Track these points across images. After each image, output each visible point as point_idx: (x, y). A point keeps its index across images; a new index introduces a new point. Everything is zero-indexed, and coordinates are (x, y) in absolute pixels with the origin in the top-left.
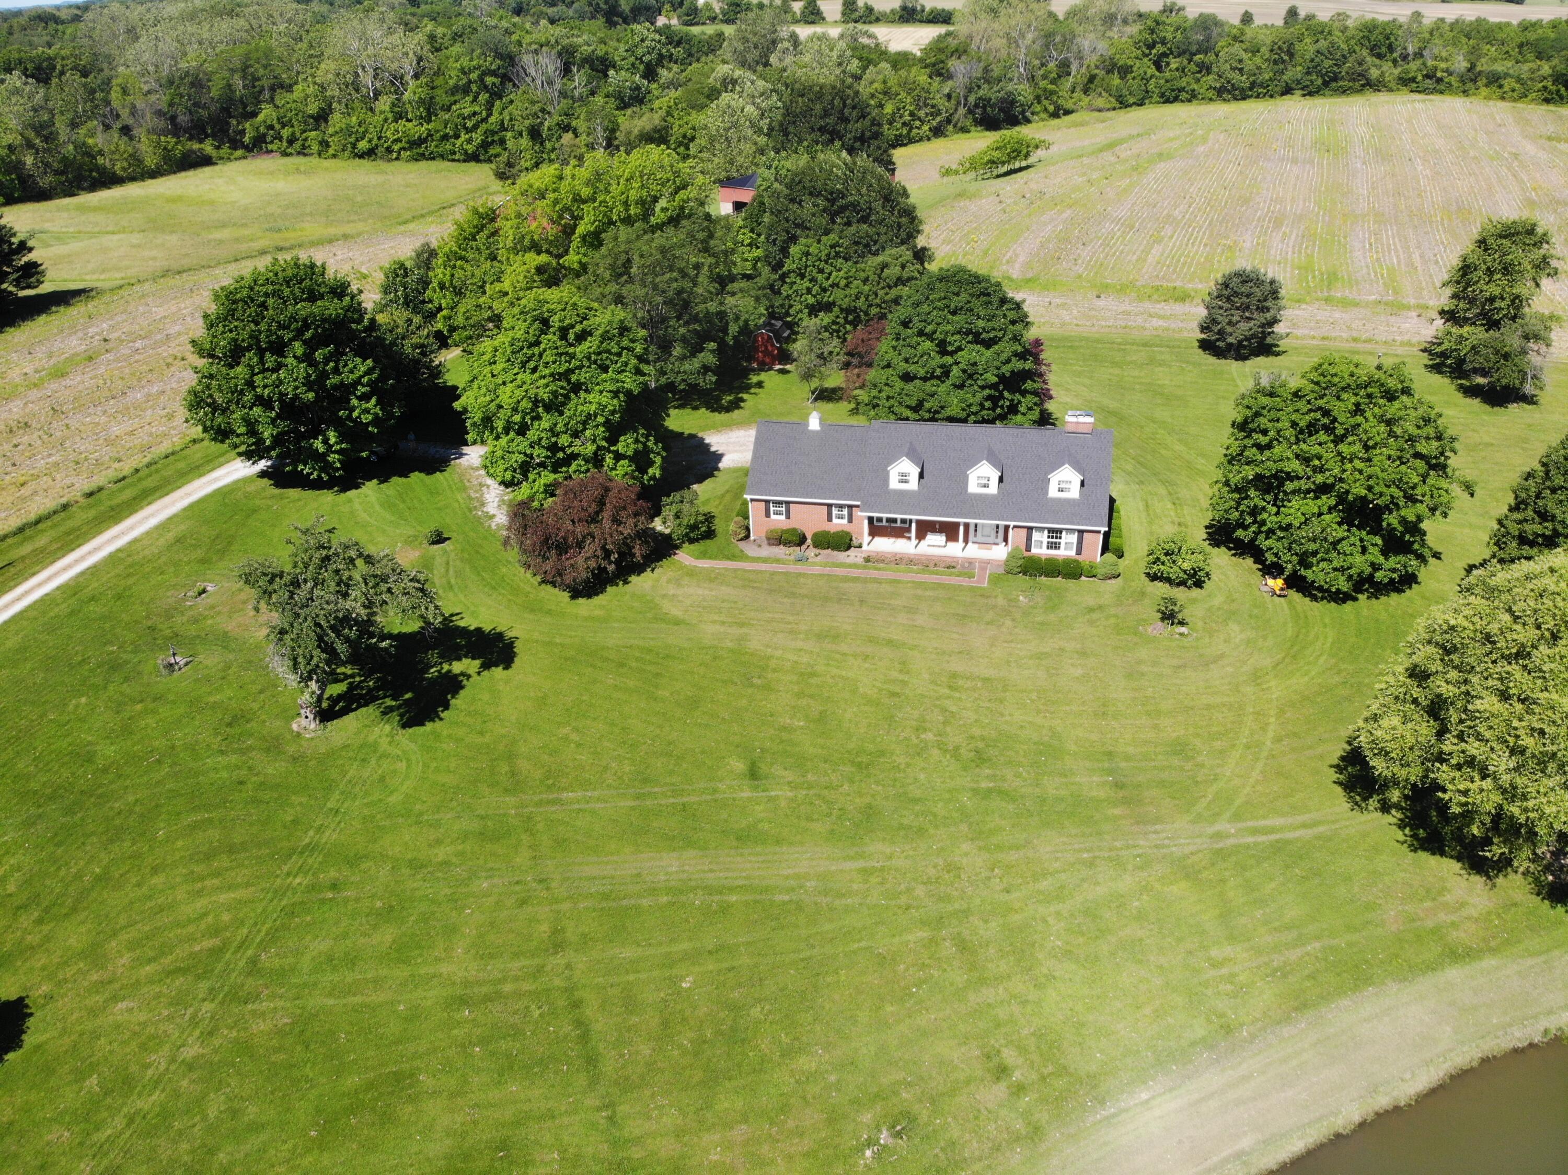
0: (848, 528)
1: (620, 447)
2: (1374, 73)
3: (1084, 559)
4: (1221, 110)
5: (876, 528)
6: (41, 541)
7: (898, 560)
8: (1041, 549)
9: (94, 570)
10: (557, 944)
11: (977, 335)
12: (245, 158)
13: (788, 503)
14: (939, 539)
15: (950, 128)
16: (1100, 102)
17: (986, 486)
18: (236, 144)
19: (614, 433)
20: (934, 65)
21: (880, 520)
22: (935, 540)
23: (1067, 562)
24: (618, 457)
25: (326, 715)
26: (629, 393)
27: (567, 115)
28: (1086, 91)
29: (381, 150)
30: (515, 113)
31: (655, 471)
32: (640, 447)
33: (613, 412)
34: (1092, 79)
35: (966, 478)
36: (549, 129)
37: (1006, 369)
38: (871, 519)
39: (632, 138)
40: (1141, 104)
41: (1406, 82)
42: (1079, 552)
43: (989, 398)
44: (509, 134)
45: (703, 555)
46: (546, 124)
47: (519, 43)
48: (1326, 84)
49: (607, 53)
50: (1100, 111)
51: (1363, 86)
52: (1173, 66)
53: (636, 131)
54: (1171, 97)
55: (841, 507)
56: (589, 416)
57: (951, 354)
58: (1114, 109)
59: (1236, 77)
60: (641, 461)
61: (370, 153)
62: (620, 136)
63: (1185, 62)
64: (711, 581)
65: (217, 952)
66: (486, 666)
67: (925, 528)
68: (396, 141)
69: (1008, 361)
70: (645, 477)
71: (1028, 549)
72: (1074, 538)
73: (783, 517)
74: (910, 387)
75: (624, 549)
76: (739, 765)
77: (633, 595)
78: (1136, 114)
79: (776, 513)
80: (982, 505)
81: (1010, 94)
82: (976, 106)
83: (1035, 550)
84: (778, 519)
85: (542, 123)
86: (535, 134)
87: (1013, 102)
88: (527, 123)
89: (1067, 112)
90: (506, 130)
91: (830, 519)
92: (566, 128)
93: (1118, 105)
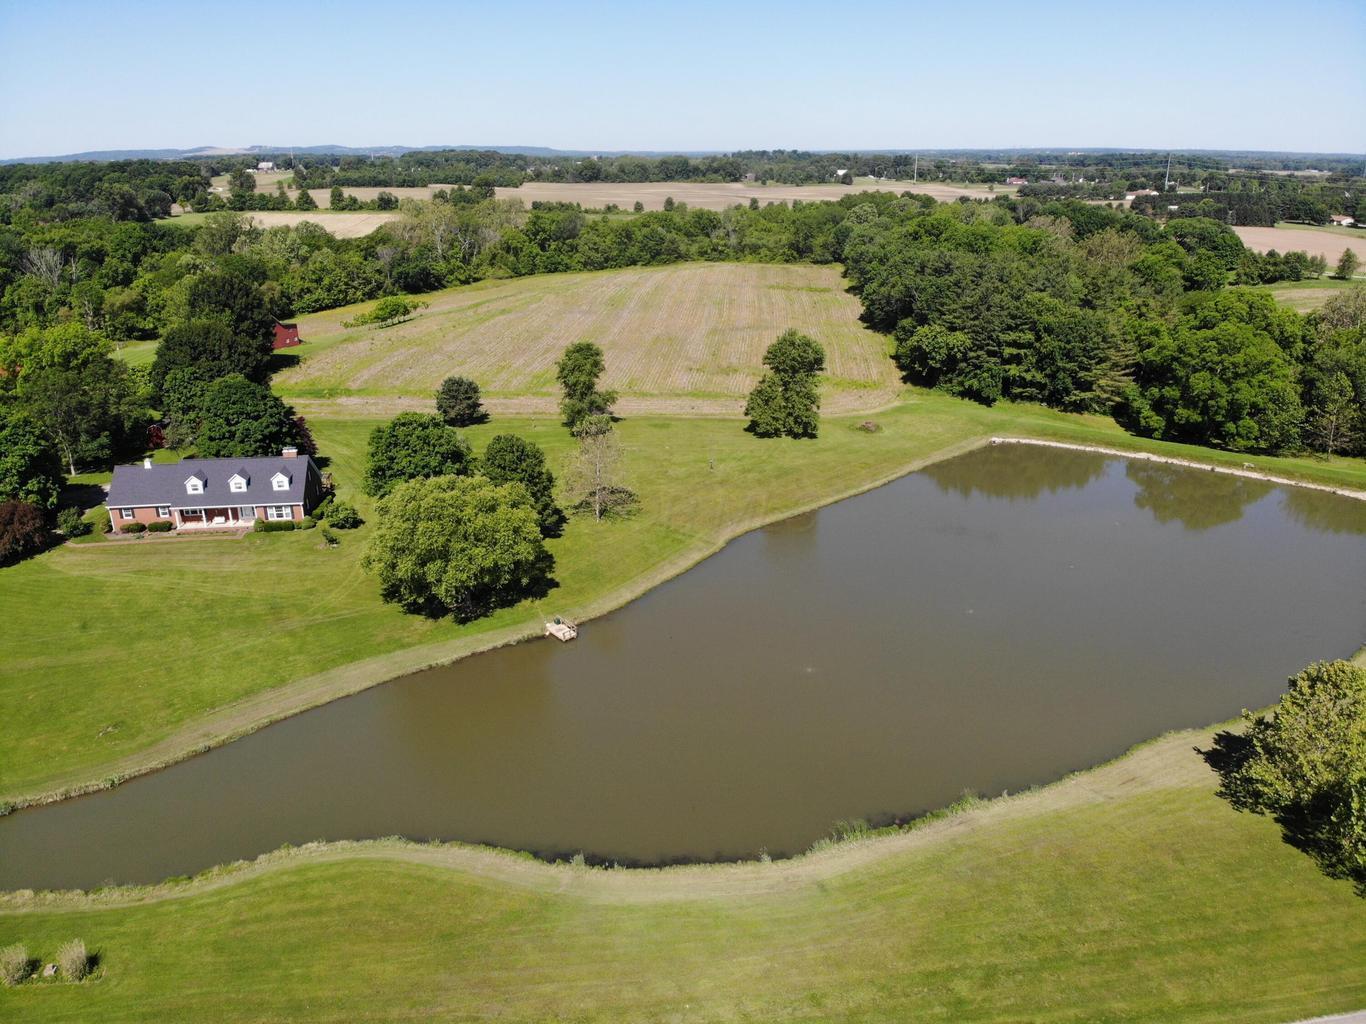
0: (170, 519)
1: (29, 486)
2: (683, 248)
3: (296, 520)
4: (585, 277)
5: (186, 517)
7: (197, 532)
8: (273, 518)
11: (248, 414)
13: (132, 509)
14: (221, 519)
15: (381, 292)
16: (501, 273)
17: (240, 488)
19: (24, 478)
20: (366, 249)
21: (187, 512)
22: (219, 521)
23: (286, 522)
24: (29, 492)
26: (31, 456)
27: (64, 294)
28: (492, 265)
30: (22, 294)
31: (53, 499)
32: (42, 485)
33: (21, 466)
34: (494, 256)
35: (228, 484)
36: (50, 304)
37: (266, 432)
38: (181, 511)
39: (115, 308)
40: (531, 273)
41: (702, 254)
42: (293, 518)
43: (260, 447)
44: (19, 310)
45: (82, 542)
46: (47, 301)
47: (28, 241)
48: (653, 257)
49: (102, 246)
50: (500, 279)
51: (676, 258)
52: (553, 247)
53: (118, 304)
54: (553, 268)
55: (164, 507)
56: (7, 470)
57: (234, 425)
58: (511, 277)
59: (593, 254)
60: (44, 494)
62: (106, 307)
63: (561, 244)
64: (83, 552)
67: (211, 515)
69: (268, 427)
70: (48, 503)
71: (267, 518)
72: (289, 510)
73: (131, 518)
74: (213, 443)
75: (28, 538)
76: (77, 625)
77: (36, 563)
78: (527, 281)
79: (127, 515)
80: (240, 497)
81: (424, 269)
82: (400, 278)
83: (270, 519)
84: (128, 519)
85: (43, 301)
86: (39, 308)
87: (429, 274)
88: (31, 301)
89: (476, 280)
90: (17, 306)
91: (158, 515)
92: (63, 304)
93: (513, 274)
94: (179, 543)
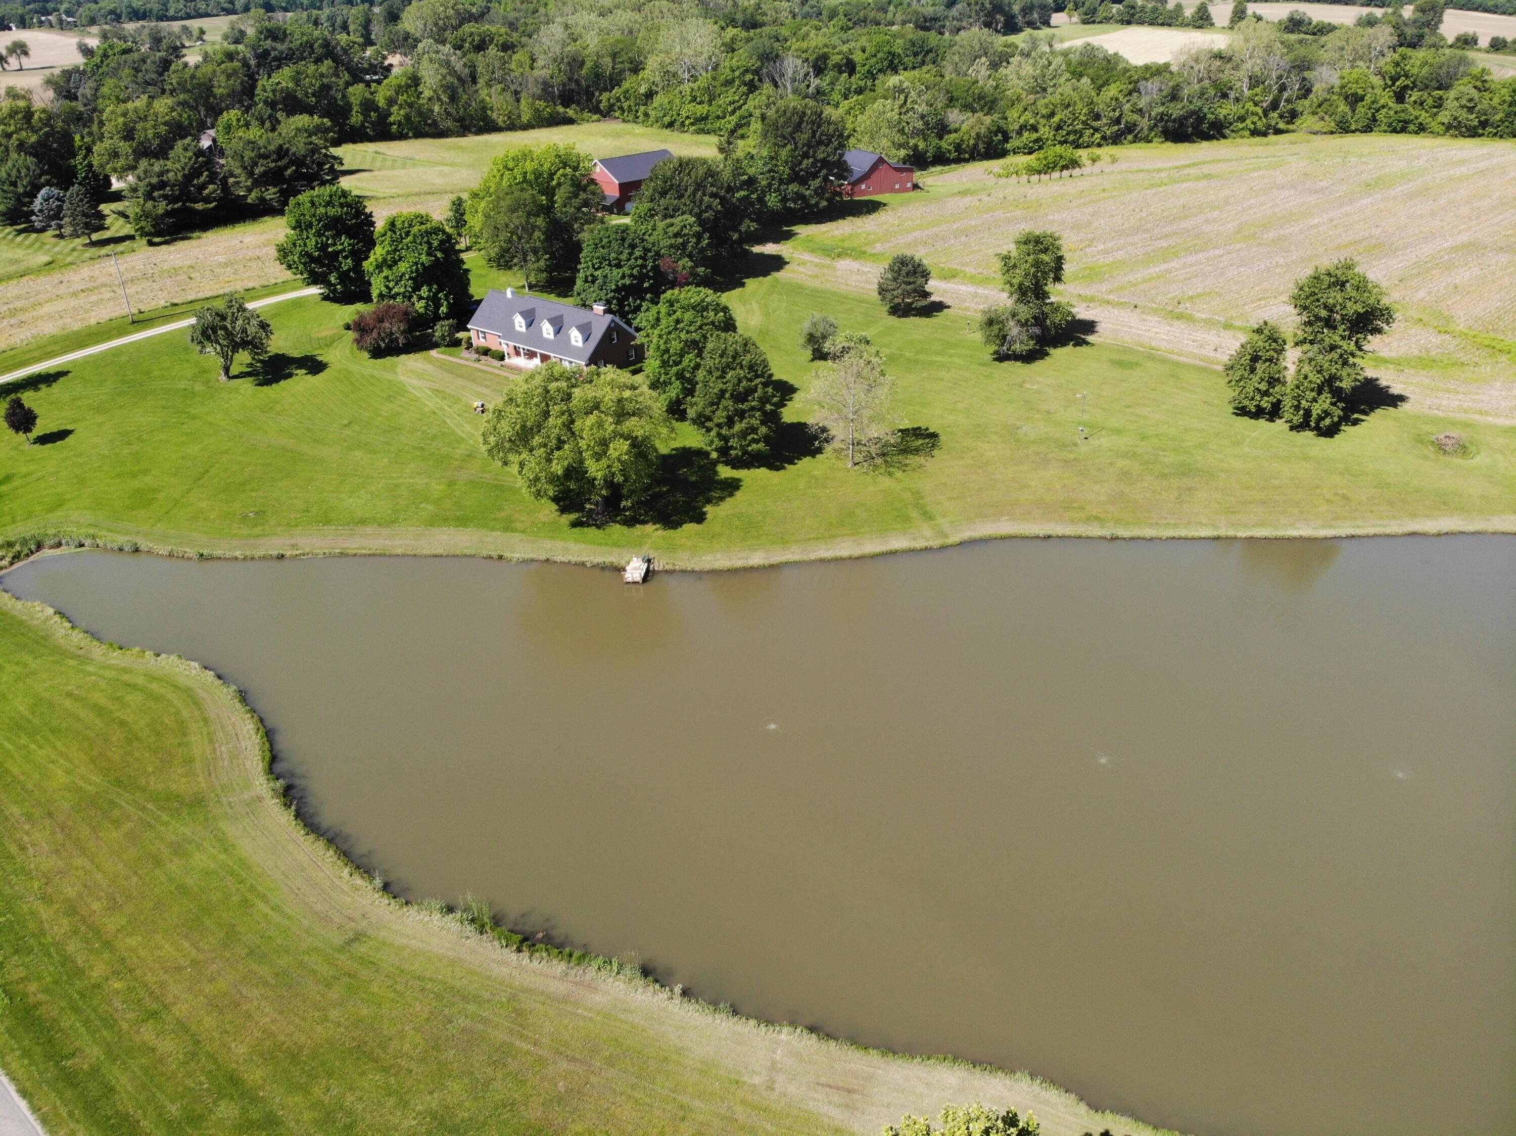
1: (421, 293)
7: (515, 368)
10: (225, 453)
12: (599, 121)
13: (485, 332)
14: (537, 361)
17: (549, 334)
18: (596, 110)
26: (423, 265)
29: (678, 123)
32: (432, 293)
33: (412, 272)
35: (541, 328)
50: (1316, 133)
52: (1413, 98)
58: (1332, 133)
59: (1463, 114)
60: (435, 302)
61: (671, 125)
63: (1426, 96)
65: (133, 431)
68: (687, 117)
73: (484, 340)
76: (345, 422)
78: (1354, 140)
79: (482, 337)
80: (547, 343)
82: (1161, 121)
89: (1280, 131)
93: (1337, 128)
94: (491, 373)
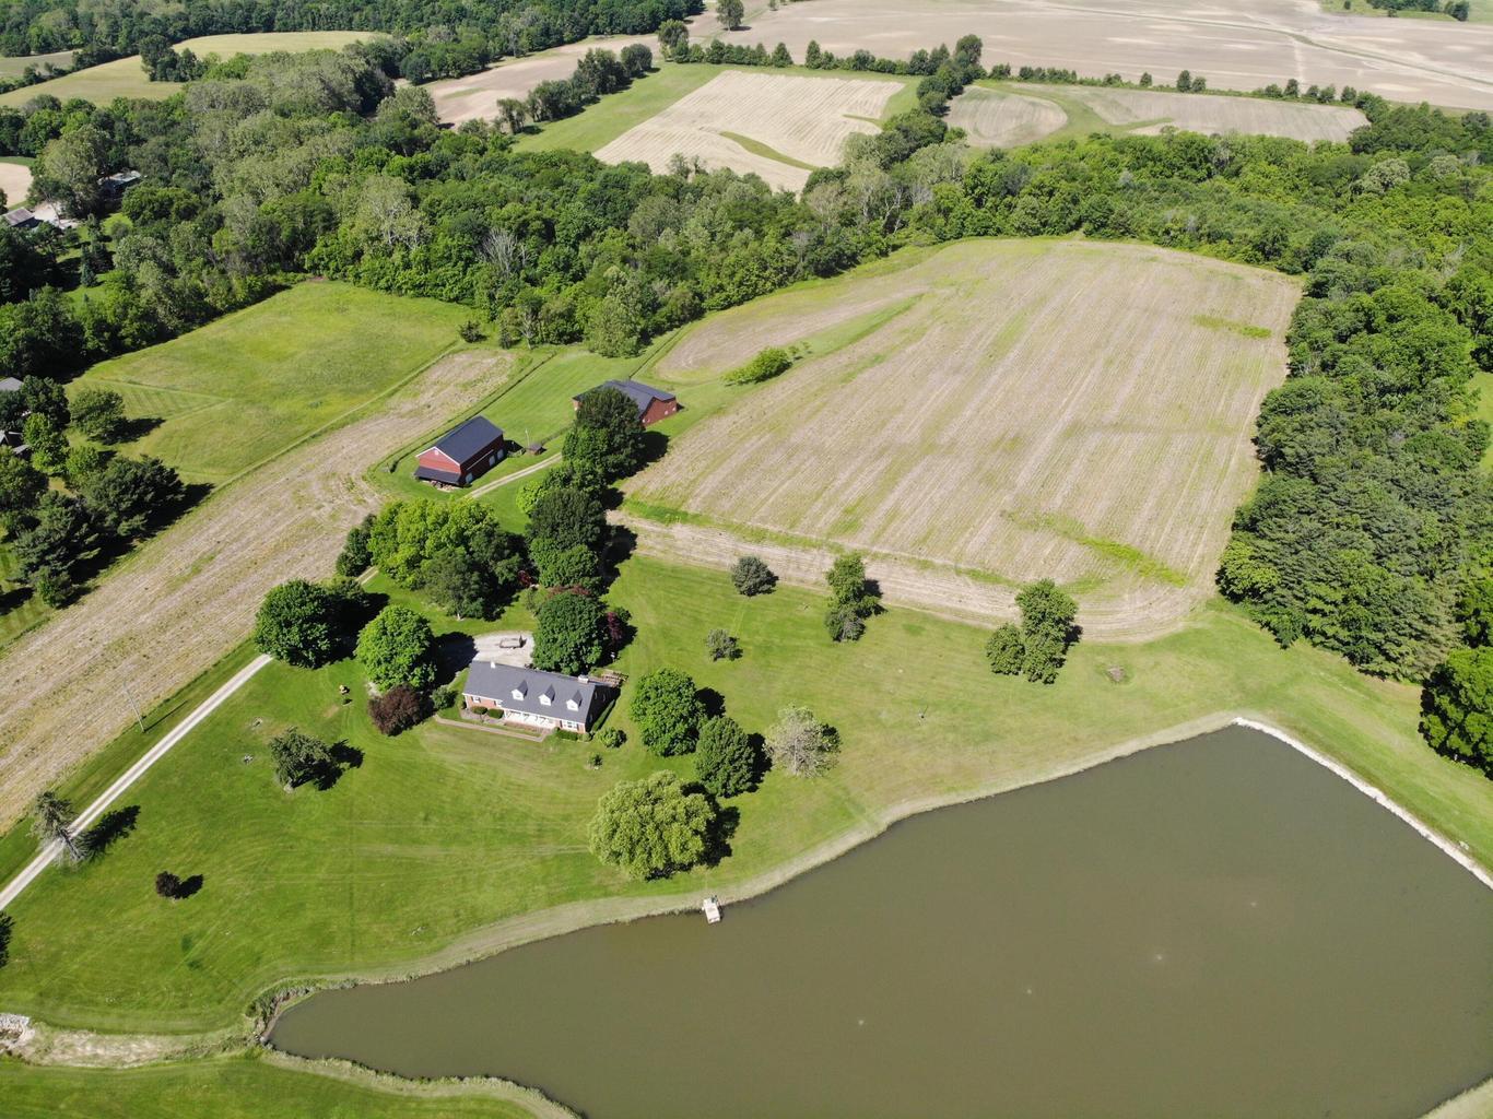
0: (502, 709)
1: (415, 672)
3: (578, 732)
6: (198, 691)
7: (517, 726)
8: (566, 727)
9: (218, 709)
10: (351, 871)
12: (304, 279)
13: (479, 698)
16: (925, 238)
17: (547, 703)
18: (299, 268)
23: (572, 733)
25: (295, 785)
28: (917, 228)
29: (394, 288)
35: (539, 698)
39: (550, 315)
41: (1152, 234)
42: (578, 728)
45: (444, 717)
47: (490, 216)
50: (923, 245)
52: (989, 204)
55: (499, 702)
58: (935, 243)
60: (425, 676)
61: (387, 289)
62: (543, 312)
63: (998, 201)
64: (442, 729)
65: (256, 866)
66: (351, 766)
68: (404, 283)
70: (428, 679)
71: (562, 726)
72: (576, 726)
76: (422, 815)
77: (412, 735)
78: (945, 252)
79: (476, 700)
80: (546, 709)
81: (837, 252)
82: (811, 264)
83: (564, 727)
84: (477, 703)
87: (843, 255)
88: (486, 291)
89: (895, 249)
90: (474, 289)
91: (495, 705)
92: (509, 304)
94: (503, 736)
